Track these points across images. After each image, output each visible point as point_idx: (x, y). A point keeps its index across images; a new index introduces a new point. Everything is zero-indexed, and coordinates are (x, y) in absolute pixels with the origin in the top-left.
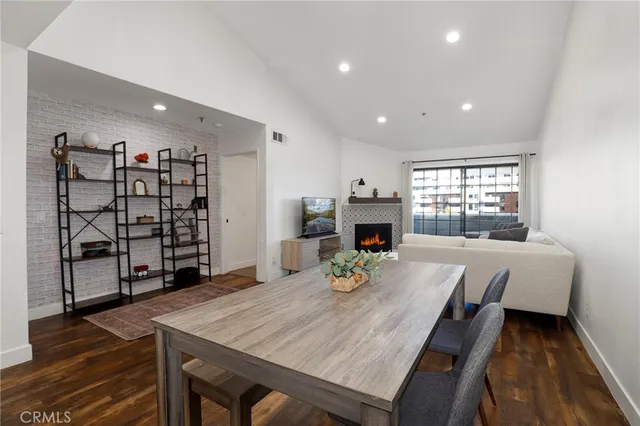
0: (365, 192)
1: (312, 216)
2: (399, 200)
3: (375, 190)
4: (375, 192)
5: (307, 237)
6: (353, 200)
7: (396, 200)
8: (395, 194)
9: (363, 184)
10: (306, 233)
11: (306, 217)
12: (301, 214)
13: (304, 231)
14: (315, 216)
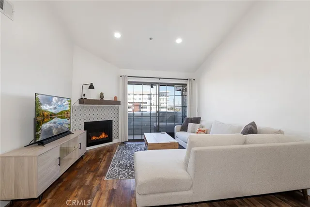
0: (93, 95)
1: (47, 116)
2: (118, 103)
3: (102, 94)
4: (102, 96)
5: (41, 143)
6: (82, 101)
7: (116, 102)
8: (116, 98)
9: (93, 88)
10: (40, 139)
11: (39, 118)
12: (33, 115)
13: (36, 137)
14: (52, 116)
